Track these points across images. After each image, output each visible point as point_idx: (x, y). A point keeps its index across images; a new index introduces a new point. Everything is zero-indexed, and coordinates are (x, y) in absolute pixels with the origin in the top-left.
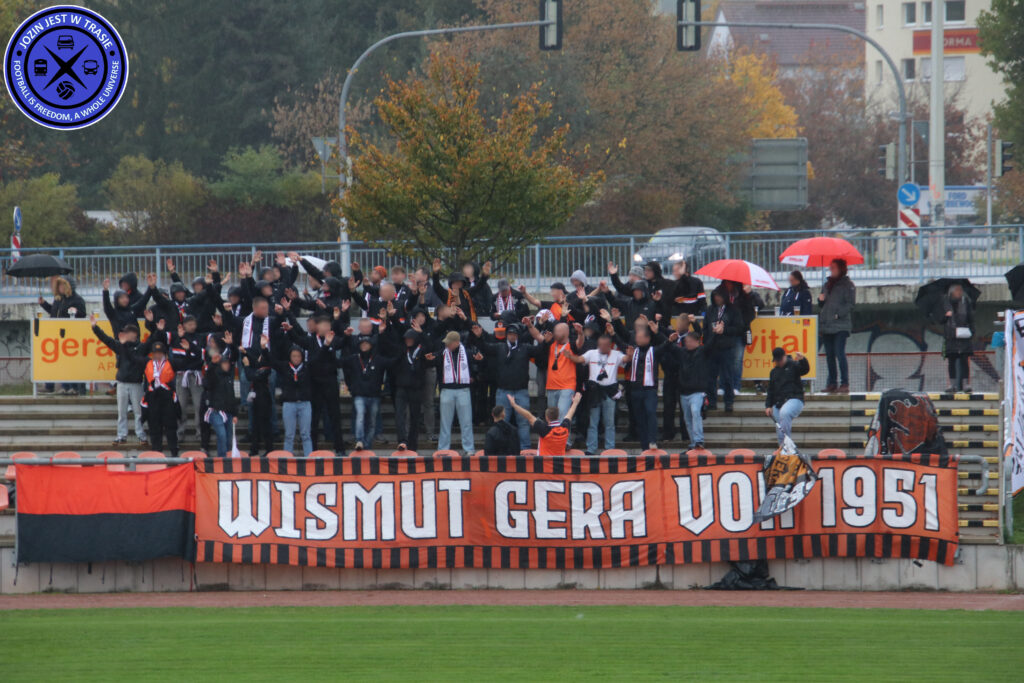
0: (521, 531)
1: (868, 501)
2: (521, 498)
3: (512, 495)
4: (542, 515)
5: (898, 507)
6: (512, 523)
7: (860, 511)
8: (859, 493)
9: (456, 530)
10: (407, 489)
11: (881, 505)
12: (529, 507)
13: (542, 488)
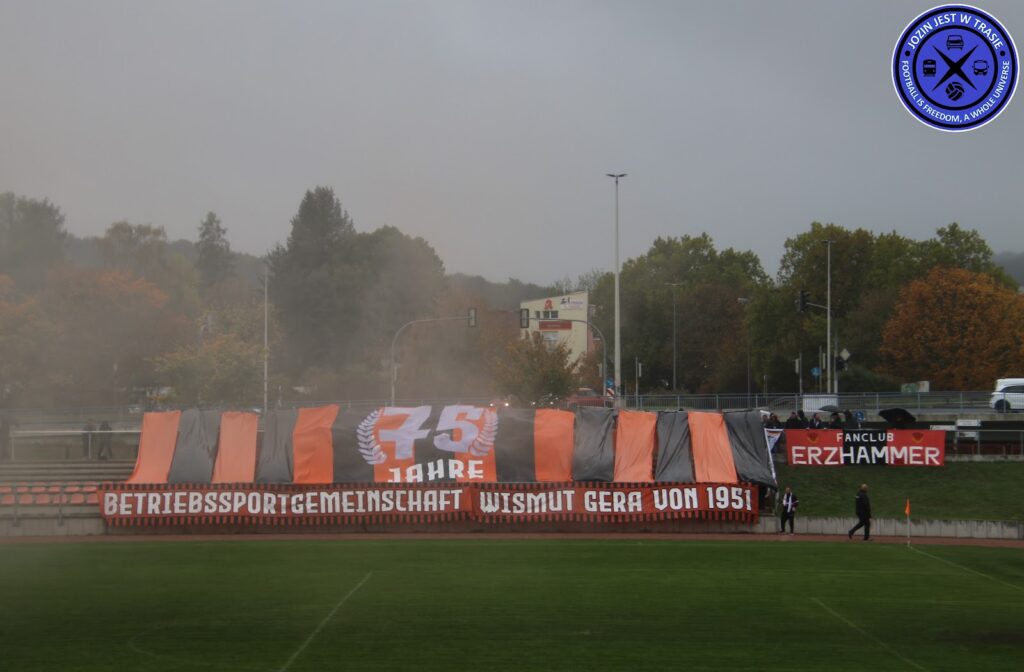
0: (594, 509)
1: (726, 499)
2: (594, 497)
3: (591, 496)
4: (602, 504)
5: (737, 502)
6: (591, 506)
7: (723, 503)
8: (722, 496)
9: (570, 508)
10: (551, 495)
11: (731, 500)
12: (597, 500)
13: (602, 494)
